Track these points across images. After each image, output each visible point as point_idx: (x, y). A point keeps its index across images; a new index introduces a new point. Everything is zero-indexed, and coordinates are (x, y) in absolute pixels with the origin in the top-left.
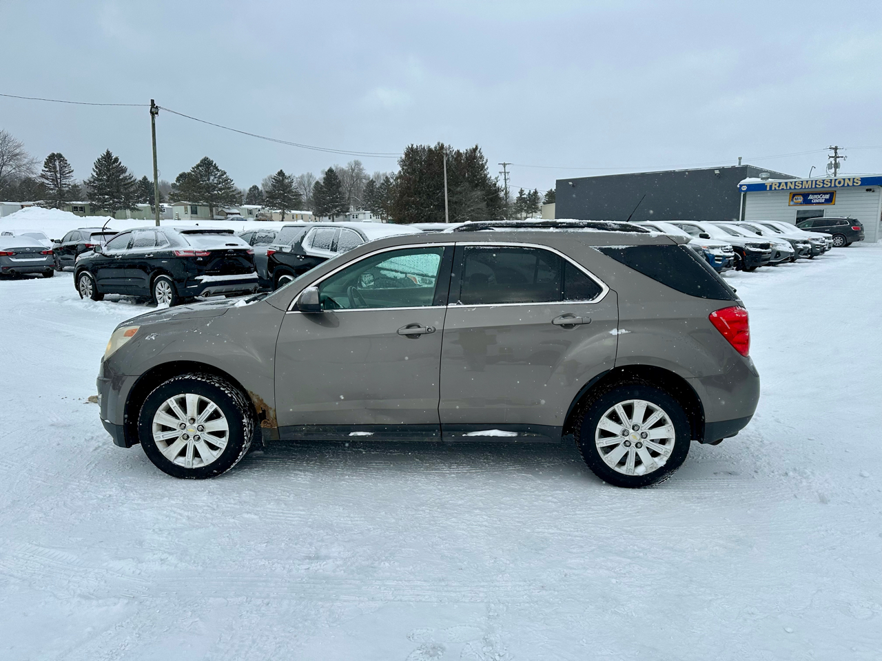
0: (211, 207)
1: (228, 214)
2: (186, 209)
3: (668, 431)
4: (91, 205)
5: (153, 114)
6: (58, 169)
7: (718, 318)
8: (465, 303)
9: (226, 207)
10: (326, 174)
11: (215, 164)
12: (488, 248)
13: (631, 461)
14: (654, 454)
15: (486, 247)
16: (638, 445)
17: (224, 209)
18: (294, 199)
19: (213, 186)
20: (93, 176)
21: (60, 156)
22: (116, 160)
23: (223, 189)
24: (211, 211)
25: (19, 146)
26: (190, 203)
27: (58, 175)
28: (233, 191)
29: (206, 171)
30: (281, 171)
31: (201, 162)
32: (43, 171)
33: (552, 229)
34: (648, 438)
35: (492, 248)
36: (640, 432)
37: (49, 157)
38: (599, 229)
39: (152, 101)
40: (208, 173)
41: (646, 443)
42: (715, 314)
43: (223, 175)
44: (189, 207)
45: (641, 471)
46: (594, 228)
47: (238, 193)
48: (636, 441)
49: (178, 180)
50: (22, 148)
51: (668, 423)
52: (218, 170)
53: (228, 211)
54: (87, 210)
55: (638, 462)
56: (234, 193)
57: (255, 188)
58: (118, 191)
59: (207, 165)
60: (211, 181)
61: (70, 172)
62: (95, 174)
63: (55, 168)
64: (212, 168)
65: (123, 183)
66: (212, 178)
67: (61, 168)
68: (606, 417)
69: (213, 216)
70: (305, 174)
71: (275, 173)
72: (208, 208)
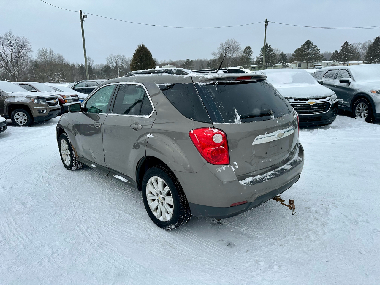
0: (307, 63)
1: (315, 66)
2: (296, 65)
4: (258, 66)
6: (248, 53)
7: (193, 134)
9: (315, 63)
10: (375, 40)
11: (312, 43)
17: (314, 64)
18: (352, 55)
19: (310, 53)
20: (260, 54)
21: (249, 47)
22: (270, 46)
23: (314, 54)
24: (307, 65)
25: (239, 45)
26: (298, 62)
27: (248, 55)
28: (319, 55)
29: (307, 47)
30: (347, 41)
31: (306, 43)
32: (243, 54)
34: (165, 201)
36: (162, 196)
37: (246, 48)
38: (169, 73)
39: (266, 19)
40: (308, 47)
41: (165, 204)
42: (192, 132)
43: (315, 48)
44: (298, 64)
45: (162, 219)
47: (322, 56)
48: (161, 201)
49: (295, 52)
50: (240, 46)
51: (171, 195)
52: (313, 45)
53: (315, 65)
54: (257, 68)
55: (161, 213)
56: (320, 56)
57: (336, 52)
58: (269, 60)
59: (308, 44)
60: (309, 51)
61: (252, 53)
62: (261, 53)
63: (247, 52)
64: (310, 45)
65: (271, 56)
66: (310, 49)
67: (249, 52)
68: (150, 183)
69: (308, 67)
70: (367, 41)
72: (306, 64)
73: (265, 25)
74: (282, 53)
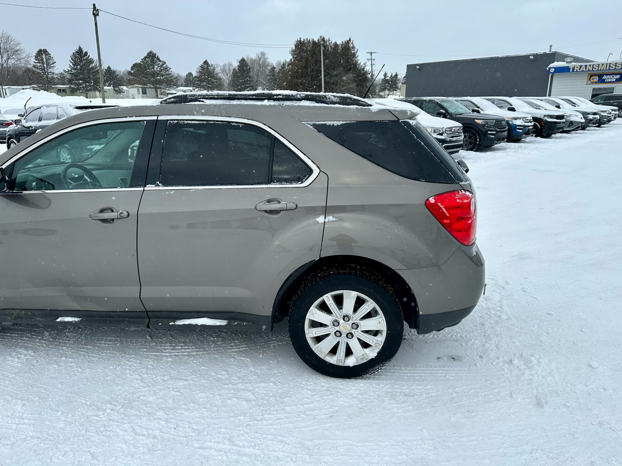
0: (156, 89)
1: (168, 94)
2: (138, 90)
3: (379, 323)
4: (70, 88)
5: (95, 15)
6: (45, 61)
7: (435, 205)
8: (165, 185)
9: (167, 89)
10: (240, 63)
11: (158, 56)
12: (193, 122)
13: (342, 350)
14: (365, 345)
15: (190, 122)
16: (350, 335)
17: (165, 91)
18: (216, 82)
19: (156, 73)
20: (70, 66)
21: (45, 51)
22: (86, 53)
23: (164, 75)
24: (156, 92)
25: (18, 44)
26: (141, 86)
27: (45, 66)
28: (171, 77)
29: (151, 62)
30: (206, 60)
31: (148, 54)
32: (34, 62)
33: (266, 102)
34: (359, 329)
35: (197, 122)
36: (351, 322)
37: (38, 52)
38: (317, 102)
39: (94, 5)
40: (153, 63)
41: (358, 333)
42: (432, 200)
43: (164, 65)
44: (140, 89)
45: (351, 362)
46: (312, 101)
47: (175, 78)
48: (347, 332)
49: (132, 68)
50: (20, 45)
51: (379, 314)
52: (160, 61)
53: (168, 92)
54: (68, 91)
55: (349, 352)
56: (172, 78)
57: (190, 74)
58: (89, 77)
59: (152, 57)
60: (155, 69)
61: (53, 63)
62: (71, 64)
63: (42, 60)
64: (155, 59)
65: (92, 71)
66: (156, 67)
67: (47, 60)
68: (316, 307)
69: (157, 96)
70: (227, 63)
71: (201, 63)
72: (154, 90)
73: (94, 14)
74: (109, 68)
